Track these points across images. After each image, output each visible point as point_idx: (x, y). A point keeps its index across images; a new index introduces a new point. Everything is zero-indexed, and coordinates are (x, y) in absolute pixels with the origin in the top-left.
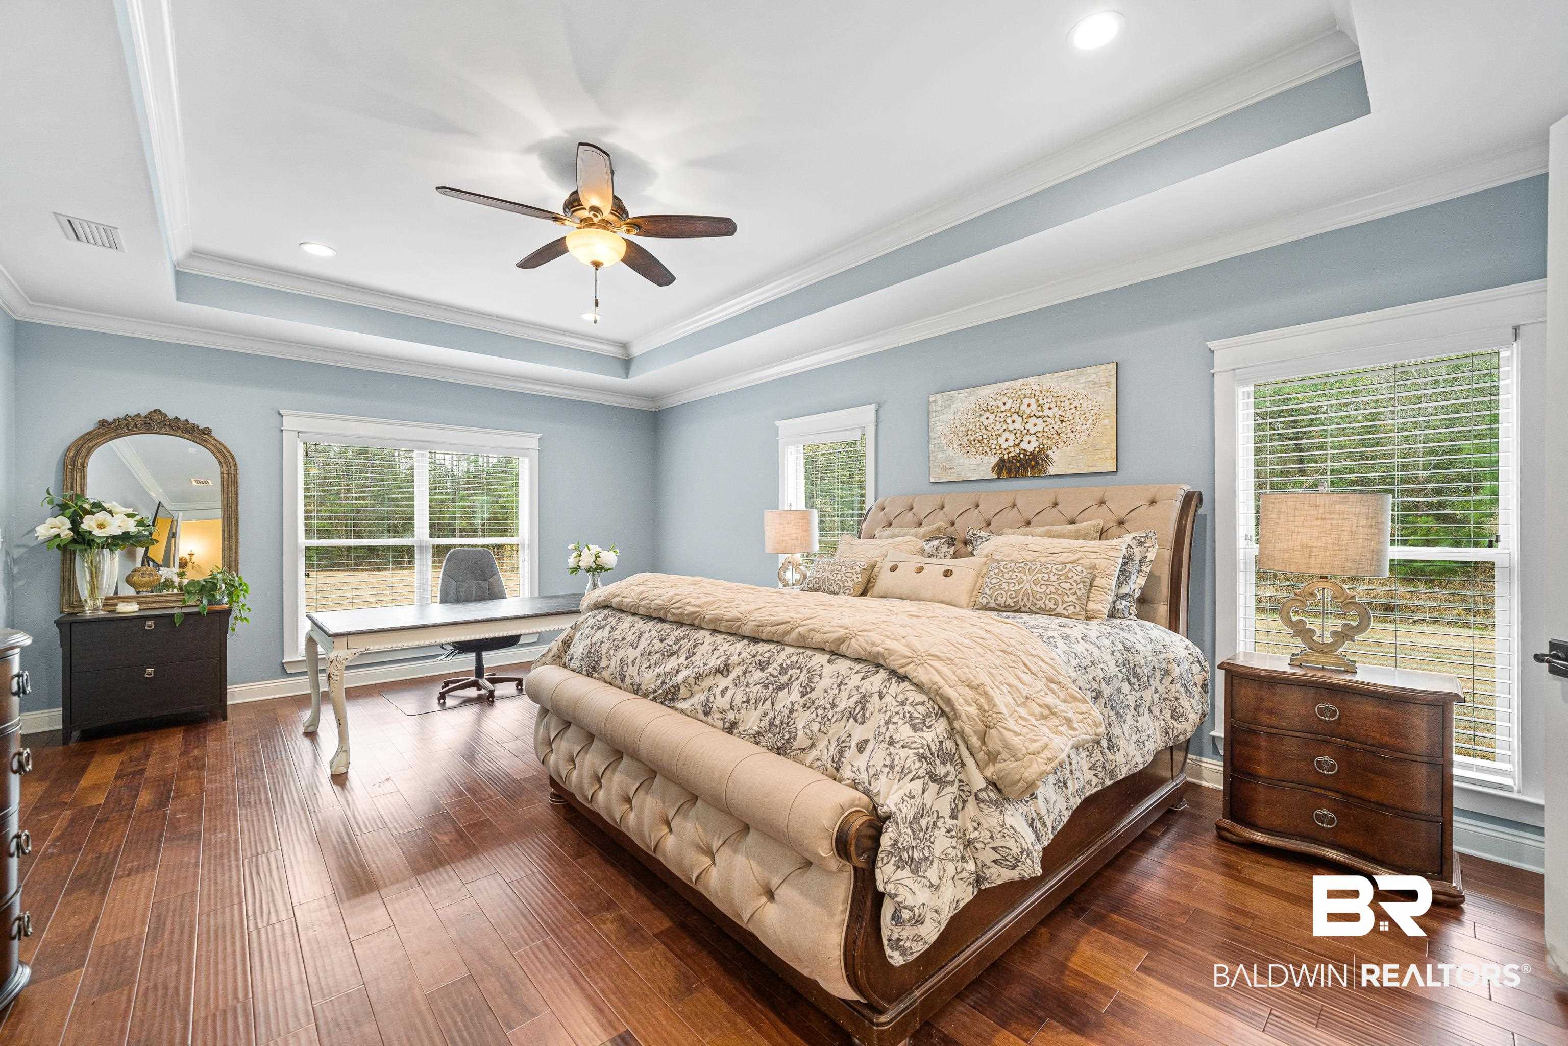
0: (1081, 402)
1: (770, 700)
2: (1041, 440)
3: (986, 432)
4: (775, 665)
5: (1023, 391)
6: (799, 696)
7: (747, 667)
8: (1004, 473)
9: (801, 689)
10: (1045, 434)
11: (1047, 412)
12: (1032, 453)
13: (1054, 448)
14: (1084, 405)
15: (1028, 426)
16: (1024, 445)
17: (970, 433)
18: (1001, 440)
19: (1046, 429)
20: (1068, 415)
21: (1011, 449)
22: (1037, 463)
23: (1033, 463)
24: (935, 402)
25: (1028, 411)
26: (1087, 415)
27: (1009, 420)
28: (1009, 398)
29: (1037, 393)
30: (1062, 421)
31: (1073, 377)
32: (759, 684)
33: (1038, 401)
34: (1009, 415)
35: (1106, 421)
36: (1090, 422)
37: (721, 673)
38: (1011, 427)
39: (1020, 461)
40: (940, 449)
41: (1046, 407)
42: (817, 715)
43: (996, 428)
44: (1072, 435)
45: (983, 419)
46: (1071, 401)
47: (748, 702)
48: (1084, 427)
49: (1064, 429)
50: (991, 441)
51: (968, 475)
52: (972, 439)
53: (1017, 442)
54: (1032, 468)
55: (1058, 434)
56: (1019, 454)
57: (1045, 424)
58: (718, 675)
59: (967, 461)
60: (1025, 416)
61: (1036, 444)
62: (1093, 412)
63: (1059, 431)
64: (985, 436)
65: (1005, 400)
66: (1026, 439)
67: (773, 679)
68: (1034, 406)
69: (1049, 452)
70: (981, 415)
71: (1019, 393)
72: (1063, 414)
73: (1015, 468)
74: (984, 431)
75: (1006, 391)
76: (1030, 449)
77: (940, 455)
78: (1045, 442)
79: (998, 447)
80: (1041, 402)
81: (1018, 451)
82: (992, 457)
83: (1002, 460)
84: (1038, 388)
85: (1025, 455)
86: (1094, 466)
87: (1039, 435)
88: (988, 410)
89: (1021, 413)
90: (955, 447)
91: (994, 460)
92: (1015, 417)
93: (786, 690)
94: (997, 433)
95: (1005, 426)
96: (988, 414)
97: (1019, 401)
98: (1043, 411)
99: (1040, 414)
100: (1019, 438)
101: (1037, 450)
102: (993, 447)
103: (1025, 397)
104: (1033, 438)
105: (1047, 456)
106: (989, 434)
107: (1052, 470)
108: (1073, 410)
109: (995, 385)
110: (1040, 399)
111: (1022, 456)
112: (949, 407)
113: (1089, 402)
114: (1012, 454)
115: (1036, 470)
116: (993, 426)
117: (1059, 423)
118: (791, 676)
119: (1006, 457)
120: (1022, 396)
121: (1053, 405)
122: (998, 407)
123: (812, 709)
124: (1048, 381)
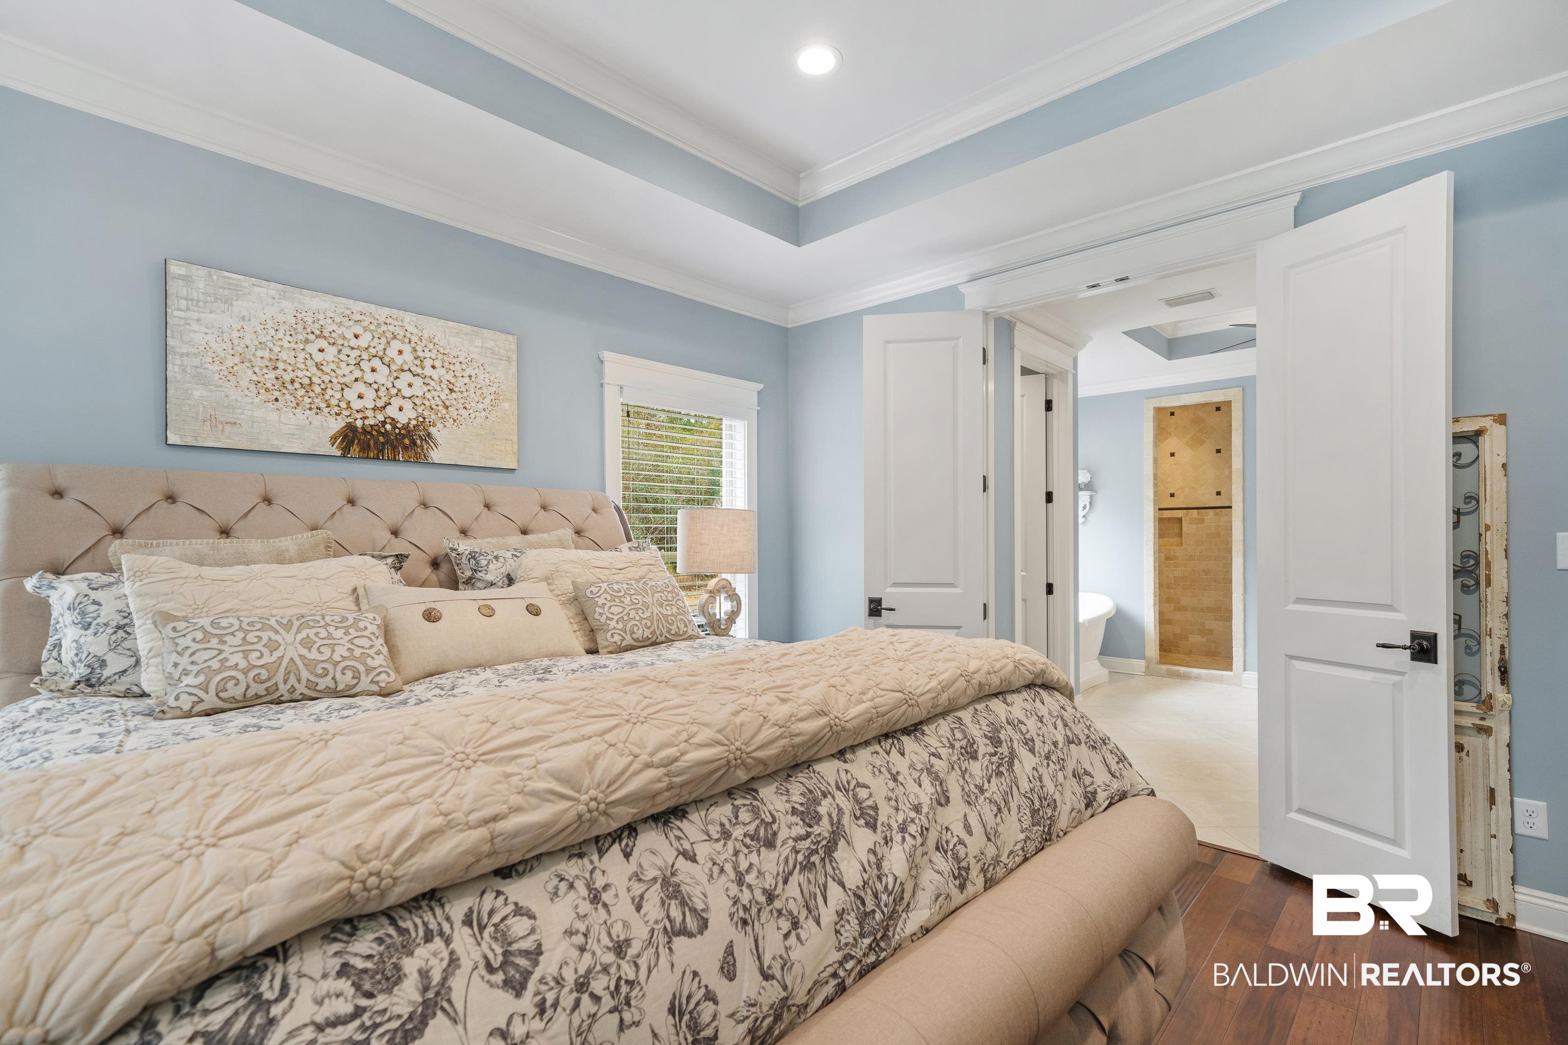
0: (476, 371)
1: (830, 882)
2: (420, 410)
3: (319, 373)
4: (785, 819)
5: (391, 328)
6: (868, 832)
7: (735, 868)
8: (355, 450)
9: (862, 822)
10: (426, 402)
11: (428, 371)
12: (406, 427)
13: (439, 425)
14: (481, 377)
15: (399, 384)
16: (392, 411)
17: (281, 365)
18: (350, 395)
19: (428, 395)
20: (459, 384)
21: (369, 413)
22: (414, 443)
23: (407, 441)
24: (187, 279)
25: (399, 360)
26: (485, 390)
27: (365, 365)
28: (365, 329)
29: (415, 339)
30: (451, 390)
31: (467, 334)
32: (791, 873)
33: (415, 350)
34: (365, 356)
35: (506, 405)
36: (487, 401)
37: (684, 932)
38: (369, 377)
39: (386, 434)
40: (201, 379)
41: (428, 363)
42: (914, 837)
43: (339, 372)
44: (462, 411)
45: (313, 348)
46: (464, 366)
47: (795, 925)
48: (481, 406)
49: (454, 402)
50: (329, 392)
51: (276, 442)
52: (287, 378)
53: (380, 404)
54: (406, 448)
55: (447, 407)
56: (384, 423)
57: (426, 388)
58: (680, 942)
59: (273, 416)
60: (394, 367)
61: (413, 415)
62: (492, 390)
63: (448, 403)
64: (316, 380)
65: (359, 330)
66: (396, 402)
67: (806, 844)
68: (408, 356)
69: (432, 430)
70: (307, 341)
71: (384, 328)
72: (453, 381)
73: (376, 443)
74: (314, 370)
75: (359, 317)
76: (402, 419)
77: (199, 393)
78: (426, 413)
79: (343, 405)
80: (420, 354)
81: (381, 418)
82: (332, 420)
83: (350, 427)
84: (415, 331)
85: (394, 427)
86: (493, 459)
87: (418, 402)
88: (321, 336)
89: (386, 360)
90: (244, 383)
91: (337, 425)
92: (376, 363)
93: (842, 843)
94: (342, 380)
95: (358, 374)
96: (322, 343)
97: (383, 340)
98: (423, 368)
99: (419, 371)
100: (384, 399)
101: (414, 422)
102: (334, 402)
103: (395, 337)
104: (408, 405)
105: (429, 435)
106: (326, 378)
107: (436, 456)
108: (467, 380)
109: (337, 299)
110: (419, 348)
111: (388, 427)
112: (228, 301)
113: (487, 375)
114: (371, 421)
115: (412, 453)
116: (333, 366)
117: (447, 391)
118: (830, 815)
119: (359, 423)
120: (389, 335)
121: (438, 364)
122: (344, 338)
123: (898, 837)
124: (432, 327)
